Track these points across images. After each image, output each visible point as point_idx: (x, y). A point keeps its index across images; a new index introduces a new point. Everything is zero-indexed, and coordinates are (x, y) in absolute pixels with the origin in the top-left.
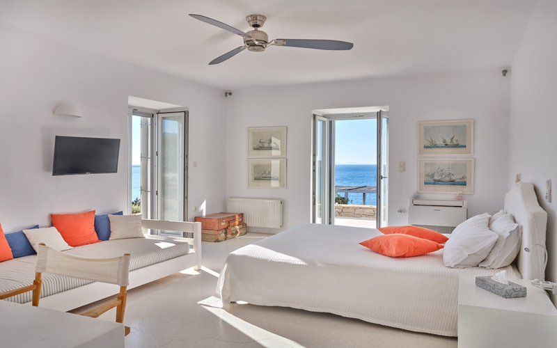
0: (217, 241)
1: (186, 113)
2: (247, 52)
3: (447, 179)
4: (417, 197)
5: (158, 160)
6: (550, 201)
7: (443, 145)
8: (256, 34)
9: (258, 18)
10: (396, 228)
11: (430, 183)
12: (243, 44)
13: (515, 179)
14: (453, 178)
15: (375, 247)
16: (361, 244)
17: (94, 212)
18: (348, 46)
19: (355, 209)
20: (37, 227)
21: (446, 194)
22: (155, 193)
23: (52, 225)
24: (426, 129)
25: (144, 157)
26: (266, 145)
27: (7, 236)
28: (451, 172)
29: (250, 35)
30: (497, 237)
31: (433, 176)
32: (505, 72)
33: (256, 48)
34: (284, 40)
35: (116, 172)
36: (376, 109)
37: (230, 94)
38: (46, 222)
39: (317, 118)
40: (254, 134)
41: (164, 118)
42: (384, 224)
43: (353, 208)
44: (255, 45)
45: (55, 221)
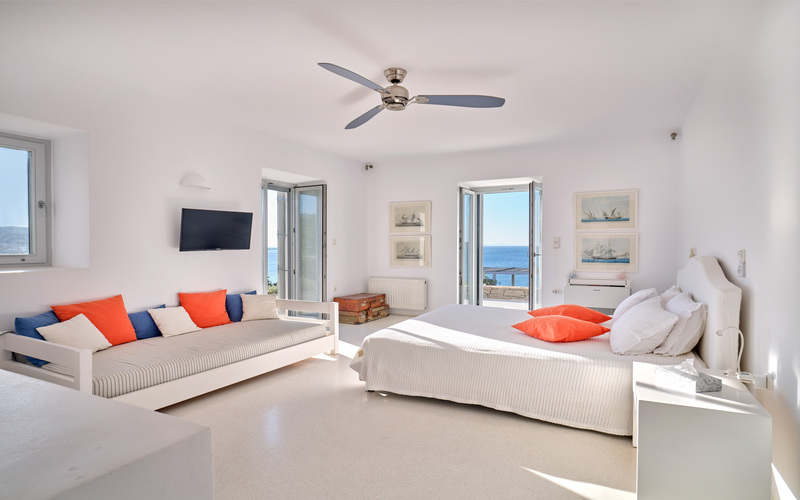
0: (358, 323)
1: (324, 187)
2: (386, 112)
3: (608, 256)
4: (573, 276)
5: (296, 237)
6: (744, 276)
7: (602, 217)
8: (395, 89)
9: (399, 72)
10: (550, 309)
11: (588, 261)
12: (381, 103)
13: (689, 253)
14: (614, 255)
15: (530, 331)
16: (514, 326)
17: (225, 291)
18: (498, 102)
19: (504, 290)
20: (164, 306)
21: (606, 273)
22: (292, 272)
23: (180, 305)
24: (585, 202)
25: (281, 234)
26: (409, 221)
27: (131, 316)
28: (612, 248)
29: (389, 90)
30: (677, 318)
31: (591, 252)
32: (674, 136)
33: (395, 105)
34: (427, 96)
35: (249, 248)
36: (527, 181)
37: (371, 167)
38: (174, 301)
39: (464, 191)
40: (396, 209)
41: (301, 193)
42: (537, 307)
43: (502, 289)
44: (394, 102)
45: (183, 300)
